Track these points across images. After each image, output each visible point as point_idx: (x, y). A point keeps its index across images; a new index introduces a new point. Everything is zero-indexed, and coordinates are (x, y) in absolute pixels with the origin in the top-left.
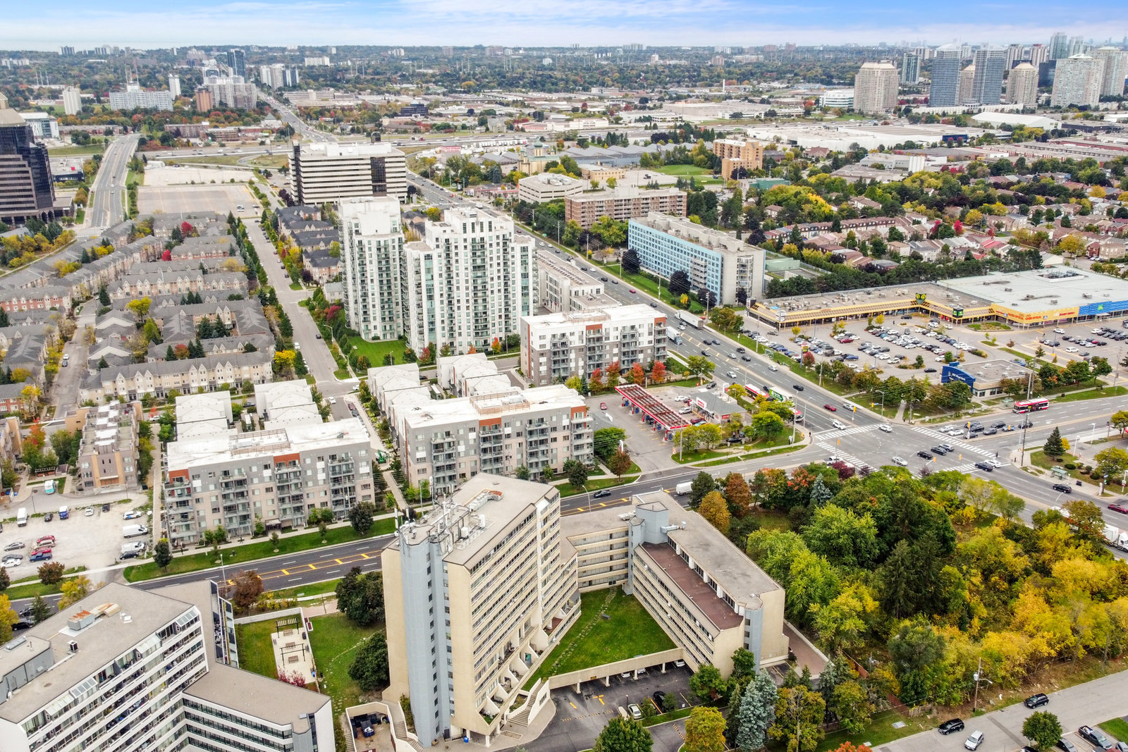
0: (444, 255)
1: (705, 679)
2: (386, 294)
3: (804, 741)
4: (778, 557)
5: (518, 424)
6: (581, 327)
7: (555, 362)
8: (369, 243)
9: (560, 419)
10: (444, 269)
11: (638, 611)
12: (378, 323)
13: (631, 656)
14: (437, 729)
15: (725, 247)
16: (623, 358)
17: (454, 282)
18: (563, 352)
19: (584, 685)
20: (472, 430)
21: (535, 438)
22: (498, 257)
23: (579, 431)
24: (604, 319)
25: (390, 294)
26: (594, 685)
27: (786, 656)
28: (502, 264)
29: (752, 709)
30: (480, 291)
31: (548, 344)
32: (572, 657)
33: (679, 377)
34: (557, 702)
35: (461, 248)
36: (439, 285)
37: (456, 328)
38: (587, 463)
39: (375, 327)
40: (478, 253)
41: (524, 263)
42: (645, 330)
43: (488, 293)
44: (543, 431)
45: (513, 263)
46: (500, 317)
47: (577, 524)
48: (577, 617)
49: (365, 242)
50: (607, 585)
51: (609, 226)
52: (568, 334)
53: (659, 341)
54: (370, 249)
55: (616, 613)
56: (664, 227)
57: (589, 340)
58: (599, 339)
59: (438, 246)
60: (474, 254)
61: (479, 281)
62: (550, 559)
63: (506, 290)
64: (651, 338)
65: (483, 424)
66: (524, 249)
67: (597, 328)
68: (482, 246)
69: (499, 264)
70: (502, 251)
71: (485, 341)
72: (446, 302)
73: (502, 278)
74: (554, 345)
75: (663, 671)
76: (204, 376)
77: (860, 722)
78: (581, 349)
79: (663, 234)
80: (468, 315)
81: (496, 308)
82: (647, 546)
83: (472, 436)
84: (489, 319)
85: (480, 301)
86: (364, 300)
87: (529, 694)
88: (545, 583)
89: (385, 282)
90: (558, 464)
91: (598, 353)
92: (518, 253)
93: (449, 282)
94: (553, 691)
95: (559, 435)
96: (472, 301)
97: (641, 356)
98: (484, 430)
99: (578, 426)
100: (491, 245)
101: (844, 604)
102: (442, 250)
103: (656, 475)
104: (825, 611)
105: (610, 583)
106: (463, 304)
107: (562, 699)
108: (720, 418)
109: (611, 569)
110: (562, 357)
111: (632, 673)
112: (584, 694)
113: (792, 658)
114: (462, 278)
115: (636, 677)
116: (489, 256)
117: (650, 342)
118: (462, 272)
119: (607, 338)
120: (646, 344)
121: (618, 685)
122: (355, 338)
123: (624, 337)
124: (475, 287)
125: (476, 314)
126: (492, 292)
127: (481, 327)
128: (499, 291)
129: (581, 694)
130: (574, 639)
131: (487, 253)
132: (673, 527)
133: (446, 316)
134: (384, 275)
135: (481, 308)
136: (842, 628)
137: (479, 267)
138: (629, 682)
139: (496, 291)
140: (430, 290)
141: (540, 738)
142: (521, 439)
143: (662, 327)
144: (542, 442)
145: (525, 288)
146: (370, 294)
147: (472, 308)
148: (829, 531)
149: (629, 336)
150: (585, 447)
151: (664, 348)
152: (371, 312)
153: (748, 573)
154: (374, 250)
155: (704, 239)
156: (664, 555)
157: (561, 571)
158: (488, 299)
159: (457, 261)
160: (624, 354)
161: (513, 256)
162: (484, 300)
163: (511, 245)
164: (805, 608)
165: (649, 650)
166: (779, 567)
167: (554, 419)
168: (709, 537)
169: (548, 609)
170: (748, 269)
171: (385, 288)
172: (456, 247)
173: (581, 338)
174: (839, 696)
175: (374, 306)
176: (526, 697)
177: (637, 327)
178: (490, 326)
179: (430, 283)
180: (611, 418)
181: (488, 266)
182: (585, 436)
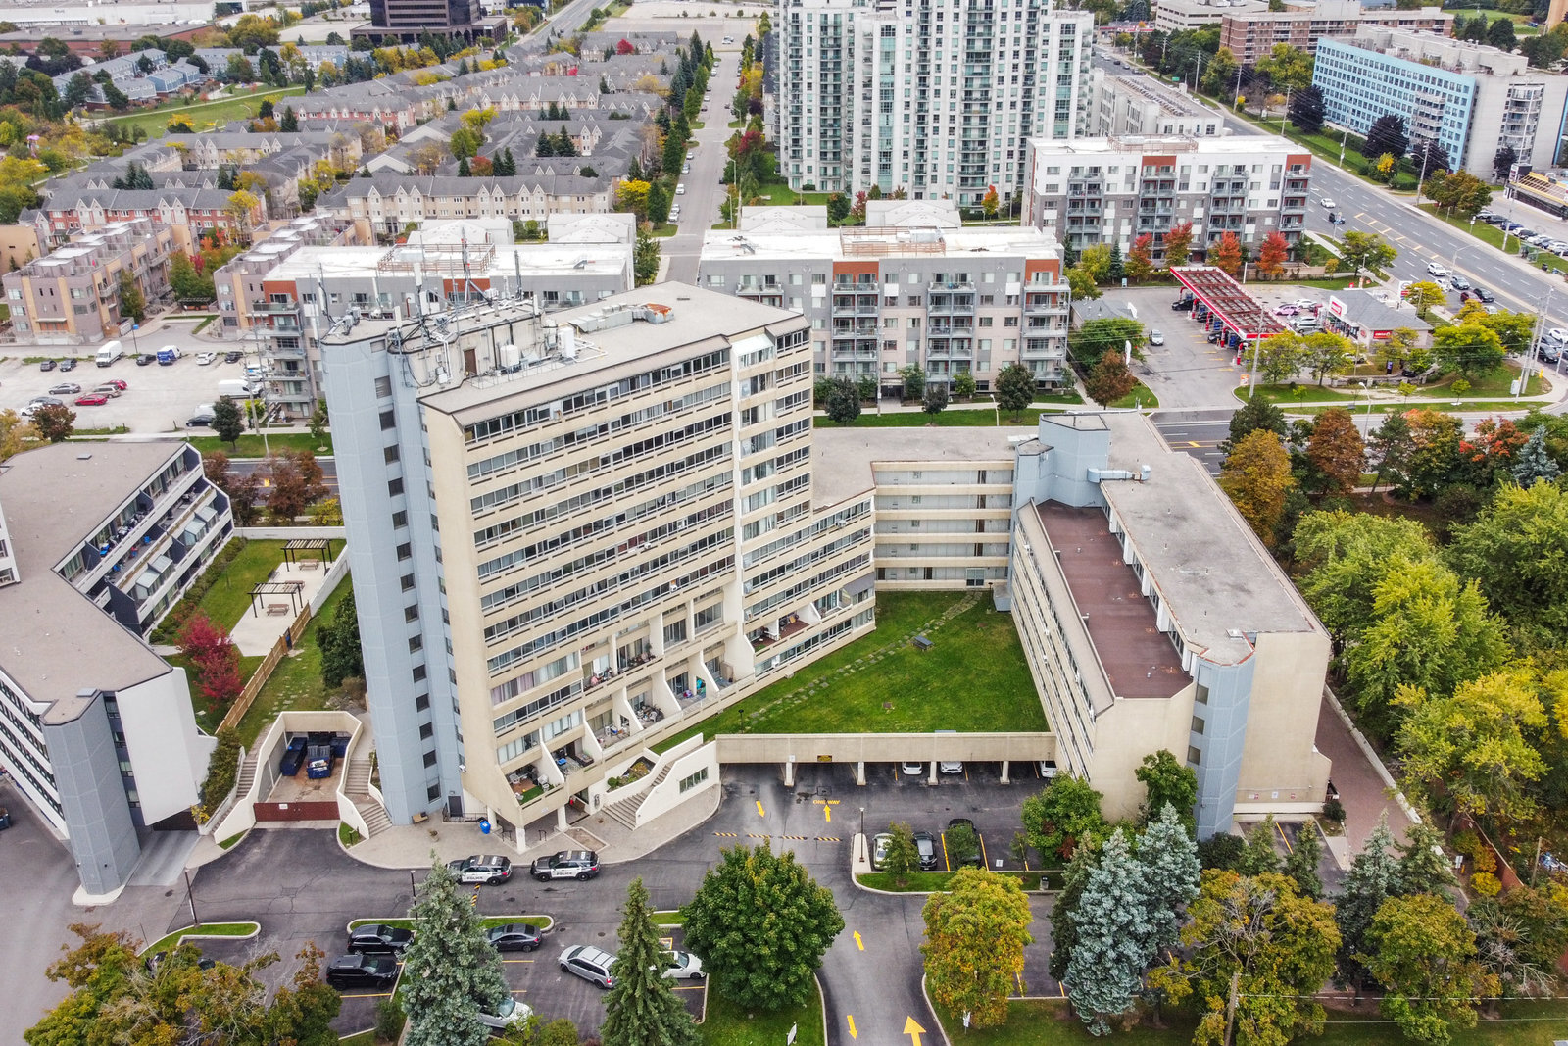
0: (917, 30)
1: (1059, 809)
2: (830, 111)
3: (1246, 1025)
4: (1349, 566)
5: (913, 279)
6: (1135, 159)
7: (1074, 221)
8: (809, 15)
9: (1001, 281)
10: (916, 56)
11: (1005, 645)
12: (814, 161)
13: (932, 729)
14: (434, 793)
15: (1489, 71)
16: (1211, 228)
17: (931, 81)
18: (1092, 203)
19: (803, 769)
20: (822, 279)
21: (948, 311)
22: (1017, 41)
23: (1040, 311)
24: (1185, 149)
25: (837, 111)
26: (829, 775)
27: (1317, 806)
28: (1023, 55)
29: (1108, 903)
30: (976, 102)
31: (1062, 182)
32: (802, 707)
33: (1317, 271)
34: (730, 795)
35: (948, 17)
36: (904, 85)
37: (928, 168)
38: (1052, 377)
39: (809, 169)
40: (980, 29)
41: (1065, 56)
42: (1264, 178)
43: (992, 106)
44: (963, 300)
45: (1045, 56)
46: (1011, 154)
47: (911, 443)
48: (857, 632)
49: (803, 17)
50: (960, 584)
51: (1290, 60)
52: (1104, 170)
53: (1291, 202)
54: (810, 28)
55: (952, 641)
56: (1379, 45)
57: (1147, 183)
58: (1168, 184)
59: (909, 13)
60: (971, 29)
61: (977, 83)
62: (774, 478)
63: (1026, 104)
64: (1276, 195)
65: (842, 271)
66: (1068, 29)
67: (1165, 163)
68: (988, 16)
69: (1016, 54)
70: (1024, 29)
71: (979, 197)
72: (914, 118)
73: (1021, 80)
74: (1075, 188)
75: (1004, 779)
76: (500, 205)
77: (1443, 1013)
78: (1128, 202)
79: (1373, 56)
80: (951, 144)
81: (1005, 136)
82: (1050, 508)
83: (819, 291)
84: (990, 156)
85: (975, 121)
86: (796, 119)
87: (660, 760)
88: (754, 529)
89: (830, 89)
90: (988, 372)
91: (1161, 211)
92: (1055, 35)
93: (923, 80)
94: (726, 768)
95: (998, 312)
96: (960, 120)
97: (1250, 230)
98: (843, 279)
99: (1039, 298)
100: (1004, 15)
101: (1490, 699)
102: (914, 20)
103: (1186, 415)
104: (1434, 710)
105: (970, 582)
106: (944, 124)
107: (746, 789)
108: (1370, 336)
109: (979, 549)
110: (1087, 212)
111: (926, 766)
112: (801, 789)
113: (1332, 815)
114: (946, 73)
115: (933, 779)
116: (998, 36)
117: (1272, 203)
118: (946, 62)
119: (1184, 186)
120: (1263, 206)
121: (884, 787)
122: (778, 187)
123: (1220, 186)
124: (968, 93)
125: (966, 143)
126: (999, 105)
127: (973, 169)
128: (1013, 104)
129: (791, 789)
130: (829, 672)
131: (996, 30)
132: (1119, 473)
133: (913, 144)
134: (830, 77)
135: (975, 135)
136: (1469, 757)
137: (978, 54)
138: (914, 786)
139: (1006, 106)
140: (887, 93)
141: (645, 859)
142: (917, 312)
143: (1302, 174)
144: (960, 322)
145: (1062, 104)
146: (804, 110)
147: (958, 132)
148: (1517, 538)
149: (1231, 185)
150: (1051, 345)
151: (1300, 217)
152: (804, 143)
153: (1251, 586)
154: (817, 32)
155: (1449, 59)
156: (1078, 530)
157: (814, 519)
158: (991, 119)
159: (939, 42)
160: (1215, 219)
161: (1046, 42)
162: (983, 119)
163: (1042, 19)
164: (1388, 694)
165: (983, 724)
166: (1351, 593)
167: (990, 278)
168: (1194, 504)
169: (764, 593)
170: (1530, 110)
171: (830, 100)
172: (940, 16)
173: (1129, 180)
174: (1386, 928)
175: (810, 131)
176: (651, 764)
177: (1248, 168)
178: (989, 168)
179: (887, 80)
180: (1134, 311)
181: (995, 56)
182: (1053, 323)
